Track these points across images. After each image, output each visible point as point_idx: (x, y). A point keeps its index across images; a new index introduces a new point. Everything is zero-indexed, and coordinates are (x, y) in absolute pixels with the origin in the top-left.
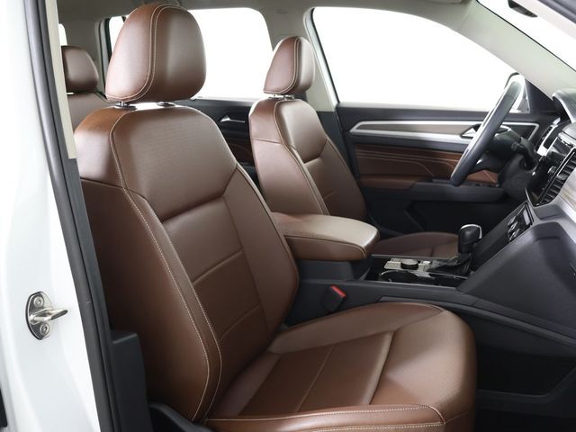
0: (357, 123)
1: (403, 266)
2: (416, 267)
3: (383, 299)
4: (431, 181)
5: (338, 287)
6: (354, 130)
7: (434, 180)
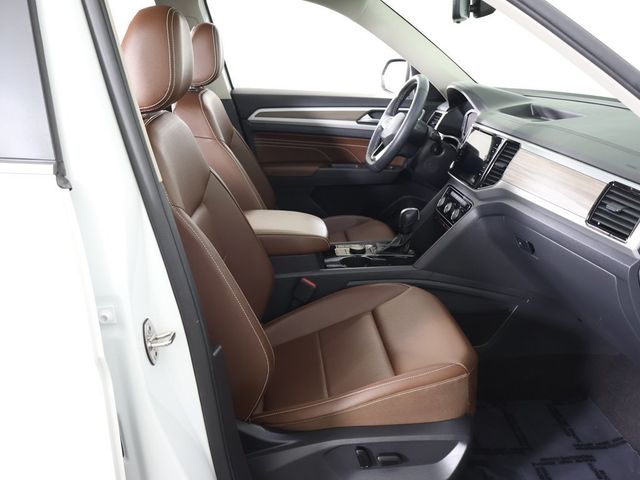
0: (254, 111)
1: (352, 251)
2: (363, 251)
3: (350, 283)
4: (330, 166)
5: (307, 278)
6: (252, 118)
7: (334, 165)
